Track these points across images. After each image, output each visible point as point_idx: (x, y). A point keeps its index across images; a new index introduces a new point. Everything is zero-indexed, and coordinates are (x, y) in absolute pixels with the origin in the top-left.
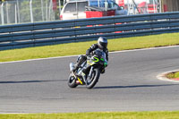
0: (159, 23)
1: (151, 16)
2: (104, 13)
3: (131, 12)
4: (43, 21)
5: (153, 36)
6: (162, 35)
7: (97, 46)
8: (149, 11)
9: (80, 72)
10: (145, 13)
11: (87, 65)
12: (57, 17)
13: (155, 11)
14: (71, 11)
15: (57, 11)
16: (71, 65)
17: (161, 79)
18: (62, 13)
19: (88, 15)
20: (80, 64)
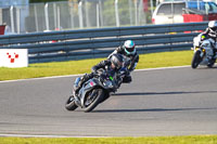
2: (205, 17)
12: (149, 21)
14: (166, 14)
15: (148, 13)
18: (154, 16)
19: (186, 18)
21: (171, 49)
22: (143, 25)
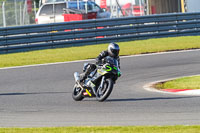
0: (146, 26)
1: (137, 19)
2: (84, 16)
3: (114, 14)
4: (17, 26)
5: (140, 42)
6: (150, 40)
7: (107, 54)
8: (134, 14)
9: (89, 83)
10: (130, 16)
11: (98, 75)
12: (32, 21)
13: (141, 13)
14: (48, 14)
15: (32, 14)
16: (75, 75)
17: (149, 89)
18: (37, 16)
19: (66, 18)
20: (89, 73)
21: (53, 46)
22: (27, 25)
